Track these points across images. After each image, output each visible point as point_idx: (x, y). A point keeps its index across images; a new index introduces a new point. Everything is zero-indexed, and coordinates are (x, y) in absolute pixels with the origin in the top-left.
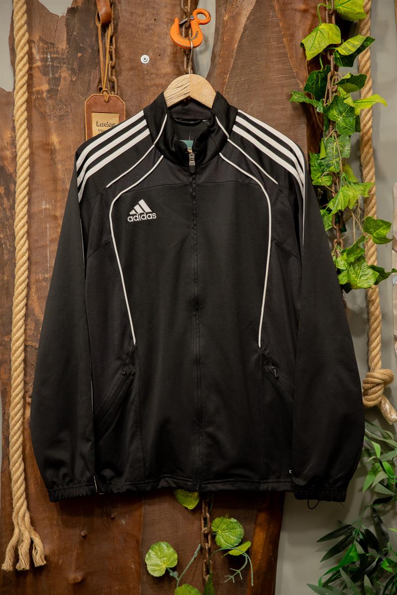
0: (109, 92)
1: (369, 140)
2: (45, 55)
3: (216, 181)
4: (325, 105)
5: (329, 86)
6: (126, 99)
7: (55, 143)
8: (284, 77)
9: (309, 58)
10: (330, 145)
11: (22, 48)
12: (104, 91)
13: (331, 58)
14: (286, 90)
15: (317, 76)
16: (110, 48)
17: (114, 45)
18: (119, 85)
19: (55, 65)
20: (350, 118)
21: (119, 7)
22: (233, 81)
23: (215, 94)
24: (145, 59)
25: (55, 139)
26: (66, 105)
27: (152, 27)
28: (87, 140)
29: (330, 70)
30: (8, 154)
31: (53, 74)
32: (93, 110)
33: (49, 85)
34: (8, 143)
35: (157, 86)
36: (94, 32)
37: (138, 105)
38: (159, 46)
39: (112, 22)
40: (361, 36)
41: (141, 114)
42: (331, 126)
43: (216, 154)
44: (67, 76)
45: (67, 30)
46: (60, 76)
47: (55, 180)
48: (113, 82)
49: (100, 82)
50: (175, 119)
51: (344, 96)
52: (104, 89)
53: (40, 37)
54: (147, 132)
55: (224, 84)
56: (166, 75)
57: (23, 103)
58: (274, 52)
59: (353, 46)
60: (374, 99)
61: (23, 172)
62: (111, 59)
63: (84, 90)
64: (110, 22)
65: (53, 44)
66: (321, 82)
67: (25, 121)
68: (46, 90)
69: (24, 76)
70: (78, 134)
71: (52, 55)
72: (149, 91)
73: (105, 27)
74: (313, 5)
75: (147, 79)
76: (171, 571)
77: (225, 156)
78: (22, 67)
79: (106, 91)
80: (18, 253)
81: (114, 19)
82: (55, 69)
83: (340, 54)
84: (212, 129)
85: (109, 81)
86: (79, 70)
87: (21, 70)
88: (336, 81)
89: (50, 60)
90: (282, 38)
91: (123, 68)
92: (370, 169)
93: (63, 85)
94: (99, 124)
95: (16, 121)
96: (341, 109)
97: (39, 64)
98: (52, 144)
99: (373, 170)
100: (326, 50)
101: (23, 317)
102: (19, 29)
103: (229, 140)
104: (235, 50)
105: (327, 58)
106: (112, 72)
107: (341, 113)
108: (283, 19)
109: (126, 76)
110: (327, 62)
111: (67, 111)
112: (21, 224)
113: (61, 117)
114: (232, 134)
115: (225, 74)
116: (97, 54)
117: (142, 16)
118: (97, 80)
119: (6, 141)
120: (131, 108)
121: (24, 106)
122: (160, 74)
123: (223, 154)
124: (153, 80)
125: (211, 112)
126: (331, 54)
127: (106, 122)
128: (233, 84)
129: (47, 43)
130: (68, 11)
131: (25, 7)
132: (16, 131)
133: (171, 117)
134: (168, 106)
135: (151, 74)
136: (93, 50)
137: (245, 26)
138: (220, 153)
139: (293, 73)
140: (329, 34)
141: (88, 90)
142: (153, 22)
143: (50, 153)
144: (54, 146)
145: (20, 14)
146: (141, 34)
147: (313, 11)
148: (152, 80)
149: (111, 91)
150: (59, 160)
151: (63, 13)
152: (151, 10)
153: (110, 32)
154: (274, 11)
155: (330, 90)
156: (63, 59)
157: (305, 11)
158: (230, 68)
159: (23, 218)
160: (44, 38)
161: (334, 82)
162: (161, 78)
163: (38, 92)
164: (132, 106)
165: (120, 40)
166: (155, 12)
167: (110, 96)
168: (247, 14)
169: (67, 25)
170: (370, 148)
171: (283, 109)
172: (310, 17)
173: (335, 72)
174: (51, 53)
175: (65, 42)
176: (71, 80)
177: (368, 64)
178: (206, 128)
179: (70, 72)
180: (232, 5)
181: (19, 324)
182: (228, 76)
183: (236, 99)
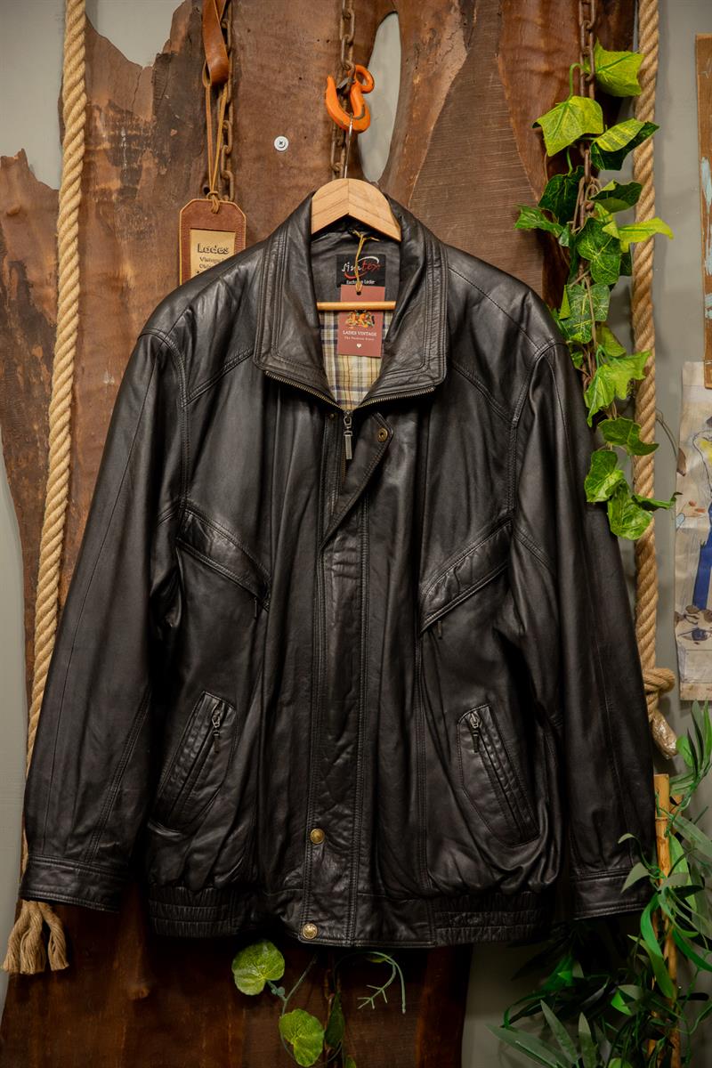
0: (220, 195)
1: (647, 289)
2: (117, 132)
4: (574, 231)
5: (581, 200)
6: (248, 208)
7: (128, 278)
8: (508, 182)
9: (551, 152)
10: (577, 297)
11: (75, 120)
12: (212, 194)
13: (586, 154)
14: (511, 204)
15: (562, 183)
16: (224, 123)
17: (231, 119)
18: (238, 184)
19: (133, 147)
20: (611, 256)
21: (241, 56)
22: (425, 185)
24: (281, 143)
25: (128, 270)
26: (148, 215)
27: (295, 91)
29: (583, 174)
30: (50, 291)
31: (128, 163)
32: (193, 225)
33: (122, 181)
34: (50, 274)
35: (300, 188)
36: (200, 96)
38: (305, 122)
39: (229, 81)
40: (636, 122)
42: (581, 267)
44: (151, 166)
45: (155, 90)
46: (140, 167)
47: (126, 337)
48: (228, 180)
49: (206, 178)
51: (604, 217)
52: (212, 191)
53: (110, 101)
55: (409, 189)
56: (314, 170)
57: (73, 211)
58: (495, 140)
59: (623, 137)
60: (653, 225)
61: (68, 323)
62: (226, 141)
63: (178, 190)
64: (226, 81)
65: (130, 113)
66: (569, 194)
67: (74, 240)
68: (117, 190)
69: (75, 166)
70: (168, 264)
71: (129, 132)
72: (286, 195)
73: (217, 88)
74: (562, 64)
75: (284, 176)
76: (273, 986)
78: (75, 150)
79: (215, 194)
80: (52, 457)
81: (232, 76)
82: (133, 155)
83: (600, 149)
85: (221, 177)
86: (172, 157)
87: (71, 155)
88: (593, 191)
89: (124, 139)
90: (509, 117)
91: (245, 157)
92: (648, 338)
93: (145, 183)
94: (201, 249)
95: (59, 240)
96: (599, 240)
97: (106, 145)
98: (124, 279)
99: (652, 339)
100: (578, 142)
101: (56, 562)
102: (71, 88)
104: (430, 135)
105: (580, 153)
106: (226, 163)
107: (598, 247)
108: (510, 87)
109: (248, 169)
110: (578, 161)
111: (151, 225)
112: (59, 409)
113: (140, 235)
115: (412, 174)
116: (202, 132)
117: (280, 72)
118: (202, 175)
119: (48, 272)
120: (254, 222)
121: (75, 215)
122: (305, 169)
124: (293, 178)
126: (586, 148)
127: (212, 246)
128: (423, 191)
129: (121, 111)
130: (157, 60)
131: (82, 52)
132: (60, 256)
135: (292, 167)
136: (195, 125)
137: (448, 95)
139: (525, 175)
140: (584, 116)
141: (186, 191)
142: (296, 82)
143: (119, 294)
144: (127, 282)
145: (74, 63)
146: (275, 102)
147: (560, 75)
148: (291, 179)
149: (224, 194)
150: (134, 306)
151: (150, 63)
152: (293, 63)
153: (225, 96)
154: (496, 73)
155: (583, 207)
156: (147, 138)
157: (547, 75)
158: (422, 164)
159: (62, 399)
160: (117, 104)
161: (590, 193)
162: (307, 175)
163: (104, 192)
164: (256, 219)
165: (241, 110)
166: (300, 65)
167: (221, 203)
168: (451, 75)
169: (155, 83)
170: (649, 302)
171: (505, 235)
172: (555, 84)
173: (592, 178)
174: (127, 128)
175: (151, 110)
176: (159, 174)
177: (650, 165)
179: (156, 161)
180: (428, 60)
181: (49, 572)
182: (417, 177)
183: (428, 216)
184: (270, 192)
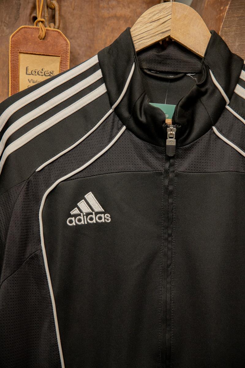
0: (46, 23)
3: (207, 170)
6: (72, 35)
12: (39, 22)
18: (63, 14)
22: (234, 15)
23: (210, 35)
28: (10, 96)
32: (22, 50)
35: (118, 18)
37: (88, 44)
41: (94, 60)
43: (207, 128)
48: (55, 9)
49: (34, 8)
50: (145, 71)
52: (39, 19)
54: (102, 90)
72: (106, 25)
75: (104, 7)
77: (221, 132)
79: (42, 22)
84: (203, 89)
85: (48, 7)
94: (29, 72)
103: (228, 107)
114: (233, 97)
115: (221, 5)
118: (30, 5)
120: (78, 48)
123: (218, 129)
124: (112, 10)
125: (203, 63)
127: (39, 69)
128: (233, 21)
133: (140, 68)
134: (137, 50)
138: (214, 128)
148: (110, 10)
149: (49, 23)
162: (124, 6)
164: (79, 46)
167: (47, 30)
178: (195, 87)
182: (228, 7)
183: (237, 44)
184: (91, 22)
